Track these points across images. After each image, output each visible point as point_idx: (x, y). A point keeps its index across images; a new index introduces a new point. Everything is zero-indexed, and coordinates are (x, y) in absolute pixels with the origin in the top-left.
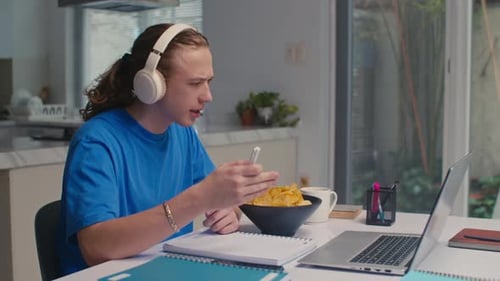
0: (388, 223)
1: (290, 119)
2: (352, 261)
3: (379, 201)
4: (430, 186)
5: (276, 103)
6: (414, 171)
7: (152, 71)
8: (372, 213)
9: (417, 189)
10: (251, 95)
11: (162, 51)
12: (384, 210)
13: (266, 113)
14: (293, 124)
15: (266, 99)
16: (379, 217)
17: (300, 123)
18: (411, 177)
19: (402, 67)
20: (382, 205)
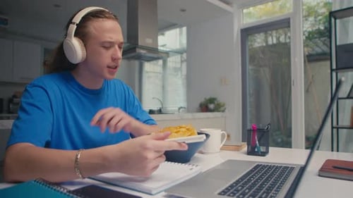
0: (264, 154)
1: (222, 109)
2: (220, 194)
3: (256, 138)
4: (285, 139)
5: (216, 102)
6: (278, 133)
7: (71, 37)
8: (252, 148)
9: (279, 140)
10: (205, 99)
11: (78, 23)
12: (260, 145)
13: (212, 106)
14: (223, 111)
15: (212, 100)
16: (256, 150)
17: (226, 111)
18: (276, 135)
19: (271, 89)
20: (259, 141)
